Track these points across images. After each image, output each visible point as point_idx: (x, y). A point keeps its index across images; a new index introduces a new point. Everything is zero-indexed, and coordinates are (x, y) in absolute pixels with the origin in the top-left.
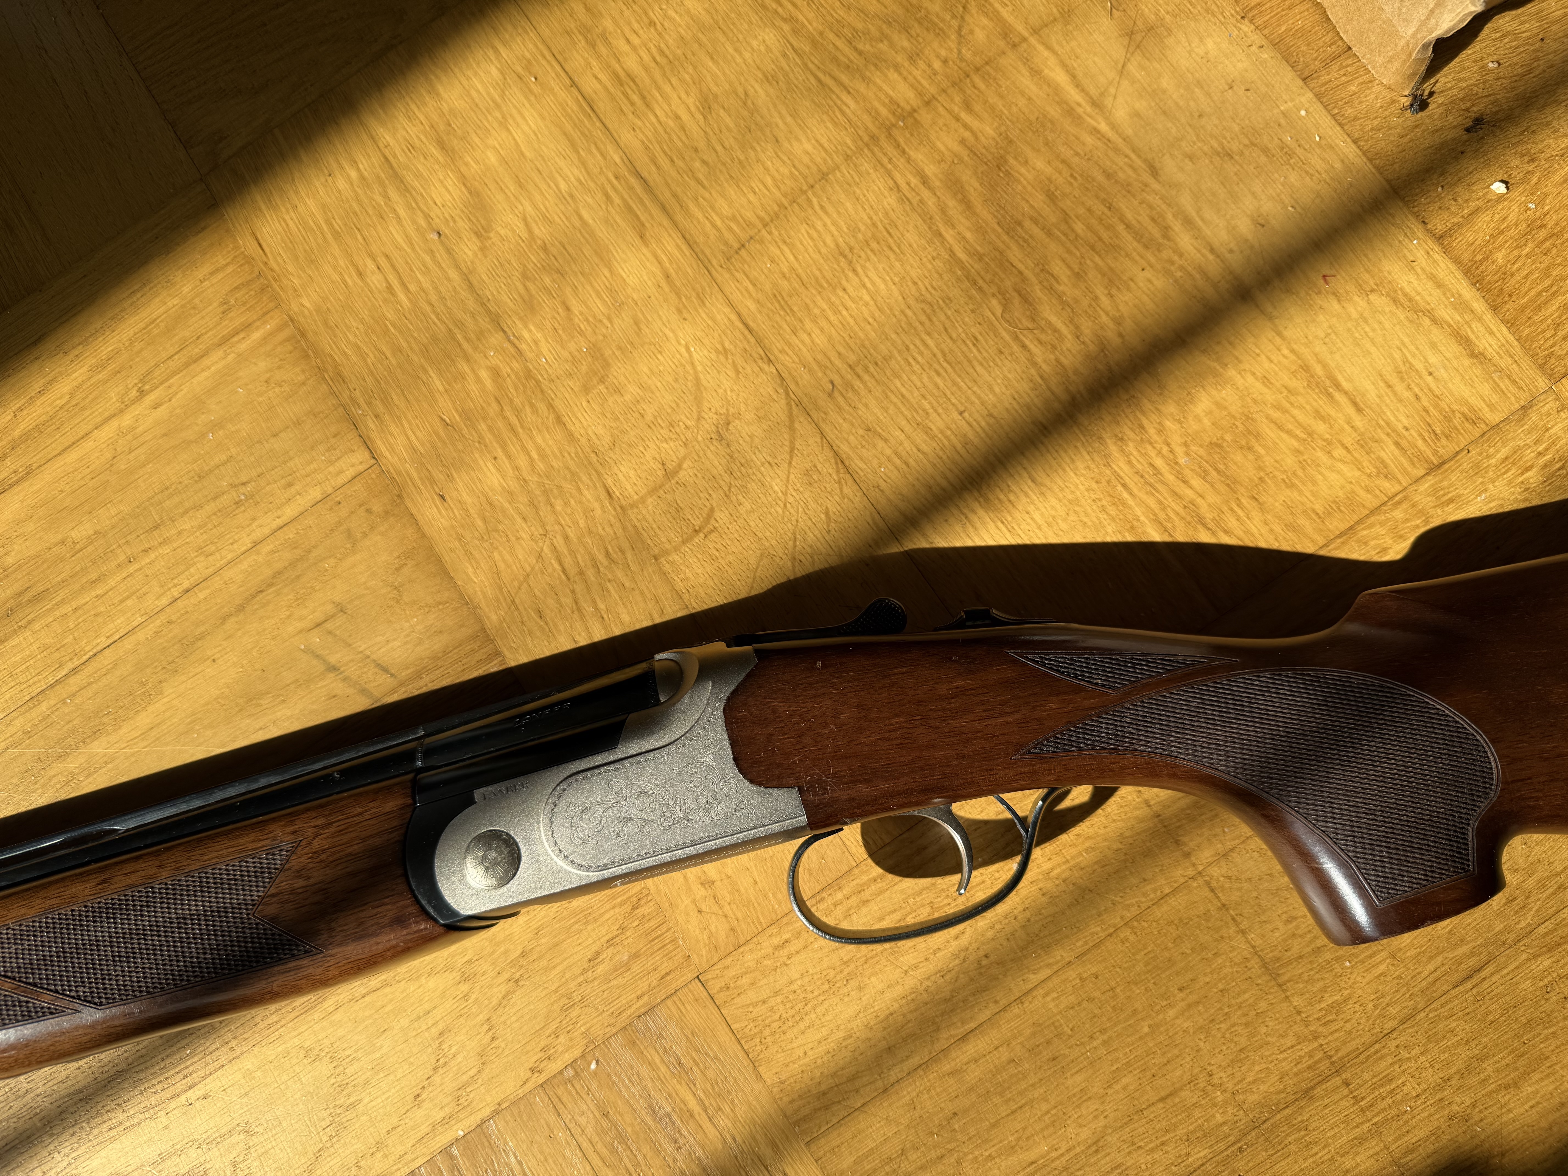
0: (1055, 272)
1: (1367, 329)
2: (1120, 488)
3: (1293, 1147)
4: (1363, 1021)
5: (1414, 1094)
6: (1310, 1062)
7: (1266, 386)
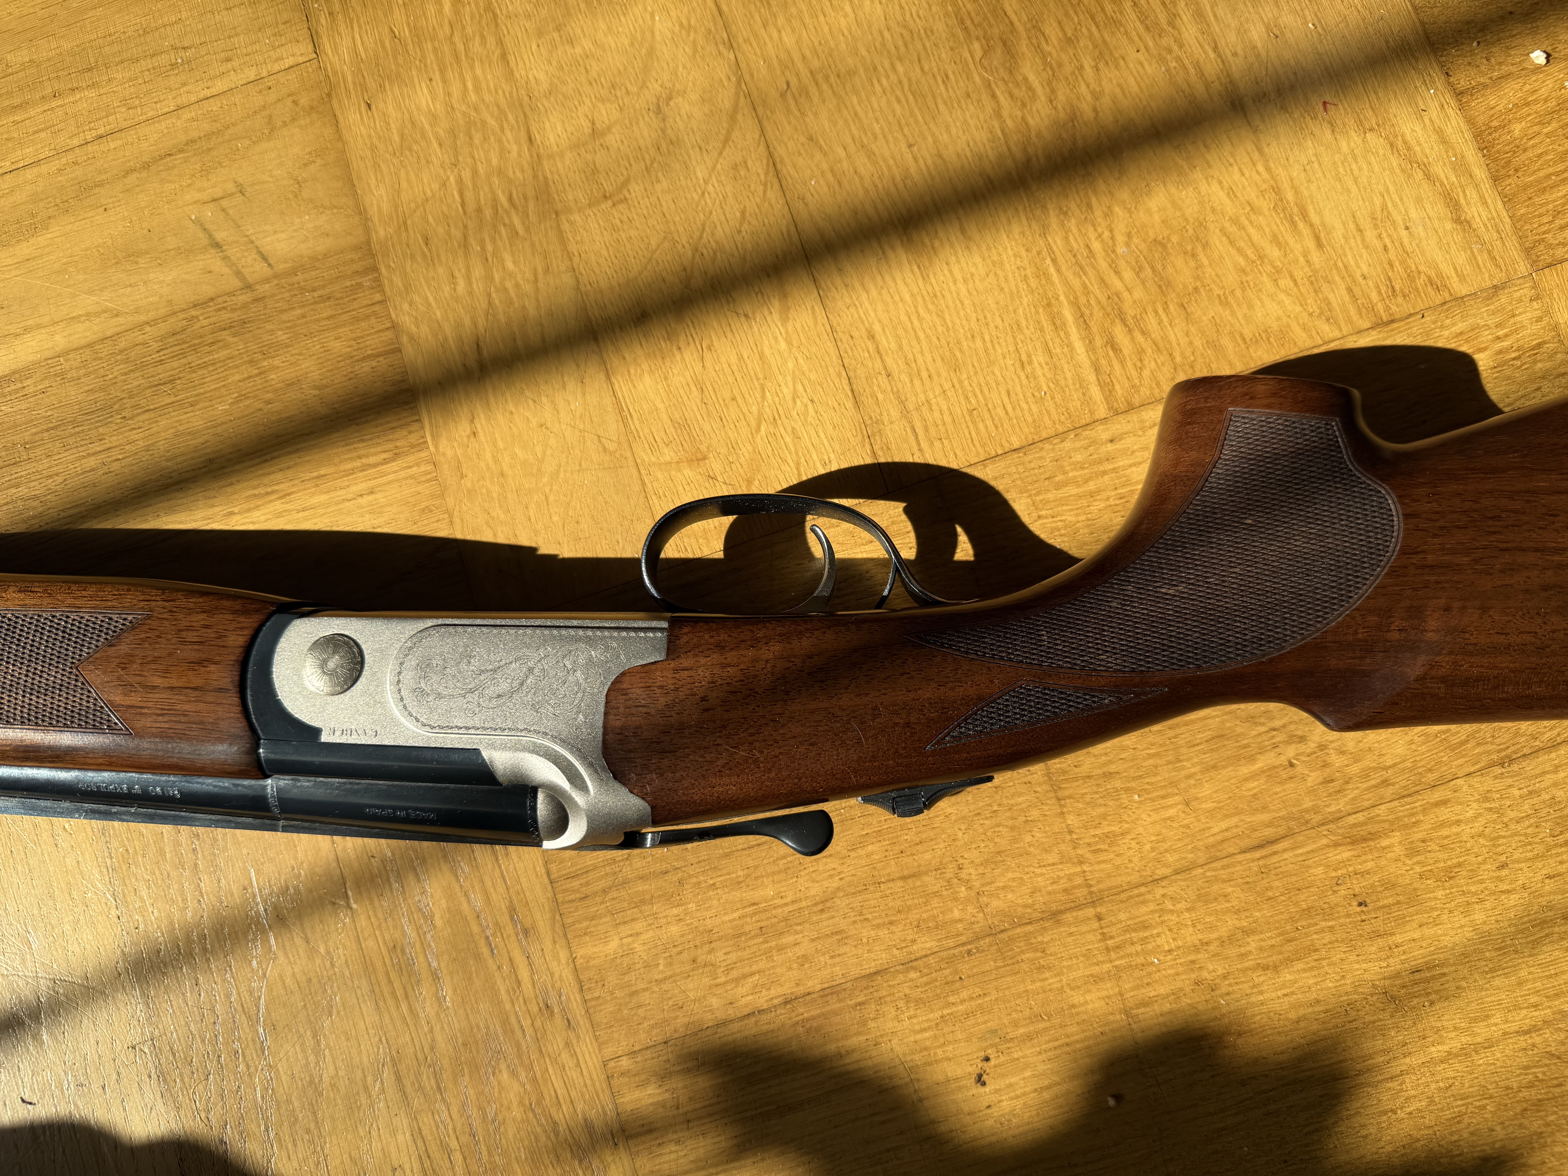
0: (1047, 32)
1: (1354, 167)
2: (1048, 261)
3: (1024, 966)
4: (1135, 859)
5: (1167, 948)
6: (1067, 885)
7: (1230, 198)
